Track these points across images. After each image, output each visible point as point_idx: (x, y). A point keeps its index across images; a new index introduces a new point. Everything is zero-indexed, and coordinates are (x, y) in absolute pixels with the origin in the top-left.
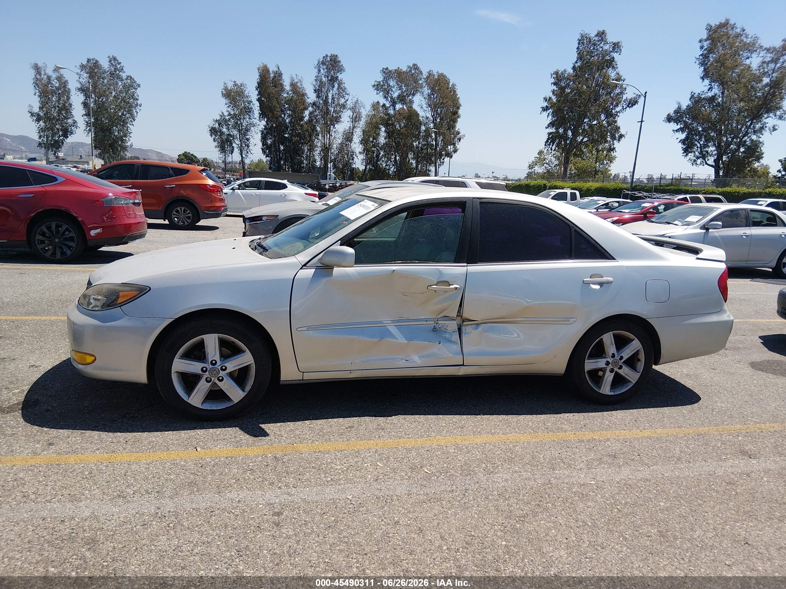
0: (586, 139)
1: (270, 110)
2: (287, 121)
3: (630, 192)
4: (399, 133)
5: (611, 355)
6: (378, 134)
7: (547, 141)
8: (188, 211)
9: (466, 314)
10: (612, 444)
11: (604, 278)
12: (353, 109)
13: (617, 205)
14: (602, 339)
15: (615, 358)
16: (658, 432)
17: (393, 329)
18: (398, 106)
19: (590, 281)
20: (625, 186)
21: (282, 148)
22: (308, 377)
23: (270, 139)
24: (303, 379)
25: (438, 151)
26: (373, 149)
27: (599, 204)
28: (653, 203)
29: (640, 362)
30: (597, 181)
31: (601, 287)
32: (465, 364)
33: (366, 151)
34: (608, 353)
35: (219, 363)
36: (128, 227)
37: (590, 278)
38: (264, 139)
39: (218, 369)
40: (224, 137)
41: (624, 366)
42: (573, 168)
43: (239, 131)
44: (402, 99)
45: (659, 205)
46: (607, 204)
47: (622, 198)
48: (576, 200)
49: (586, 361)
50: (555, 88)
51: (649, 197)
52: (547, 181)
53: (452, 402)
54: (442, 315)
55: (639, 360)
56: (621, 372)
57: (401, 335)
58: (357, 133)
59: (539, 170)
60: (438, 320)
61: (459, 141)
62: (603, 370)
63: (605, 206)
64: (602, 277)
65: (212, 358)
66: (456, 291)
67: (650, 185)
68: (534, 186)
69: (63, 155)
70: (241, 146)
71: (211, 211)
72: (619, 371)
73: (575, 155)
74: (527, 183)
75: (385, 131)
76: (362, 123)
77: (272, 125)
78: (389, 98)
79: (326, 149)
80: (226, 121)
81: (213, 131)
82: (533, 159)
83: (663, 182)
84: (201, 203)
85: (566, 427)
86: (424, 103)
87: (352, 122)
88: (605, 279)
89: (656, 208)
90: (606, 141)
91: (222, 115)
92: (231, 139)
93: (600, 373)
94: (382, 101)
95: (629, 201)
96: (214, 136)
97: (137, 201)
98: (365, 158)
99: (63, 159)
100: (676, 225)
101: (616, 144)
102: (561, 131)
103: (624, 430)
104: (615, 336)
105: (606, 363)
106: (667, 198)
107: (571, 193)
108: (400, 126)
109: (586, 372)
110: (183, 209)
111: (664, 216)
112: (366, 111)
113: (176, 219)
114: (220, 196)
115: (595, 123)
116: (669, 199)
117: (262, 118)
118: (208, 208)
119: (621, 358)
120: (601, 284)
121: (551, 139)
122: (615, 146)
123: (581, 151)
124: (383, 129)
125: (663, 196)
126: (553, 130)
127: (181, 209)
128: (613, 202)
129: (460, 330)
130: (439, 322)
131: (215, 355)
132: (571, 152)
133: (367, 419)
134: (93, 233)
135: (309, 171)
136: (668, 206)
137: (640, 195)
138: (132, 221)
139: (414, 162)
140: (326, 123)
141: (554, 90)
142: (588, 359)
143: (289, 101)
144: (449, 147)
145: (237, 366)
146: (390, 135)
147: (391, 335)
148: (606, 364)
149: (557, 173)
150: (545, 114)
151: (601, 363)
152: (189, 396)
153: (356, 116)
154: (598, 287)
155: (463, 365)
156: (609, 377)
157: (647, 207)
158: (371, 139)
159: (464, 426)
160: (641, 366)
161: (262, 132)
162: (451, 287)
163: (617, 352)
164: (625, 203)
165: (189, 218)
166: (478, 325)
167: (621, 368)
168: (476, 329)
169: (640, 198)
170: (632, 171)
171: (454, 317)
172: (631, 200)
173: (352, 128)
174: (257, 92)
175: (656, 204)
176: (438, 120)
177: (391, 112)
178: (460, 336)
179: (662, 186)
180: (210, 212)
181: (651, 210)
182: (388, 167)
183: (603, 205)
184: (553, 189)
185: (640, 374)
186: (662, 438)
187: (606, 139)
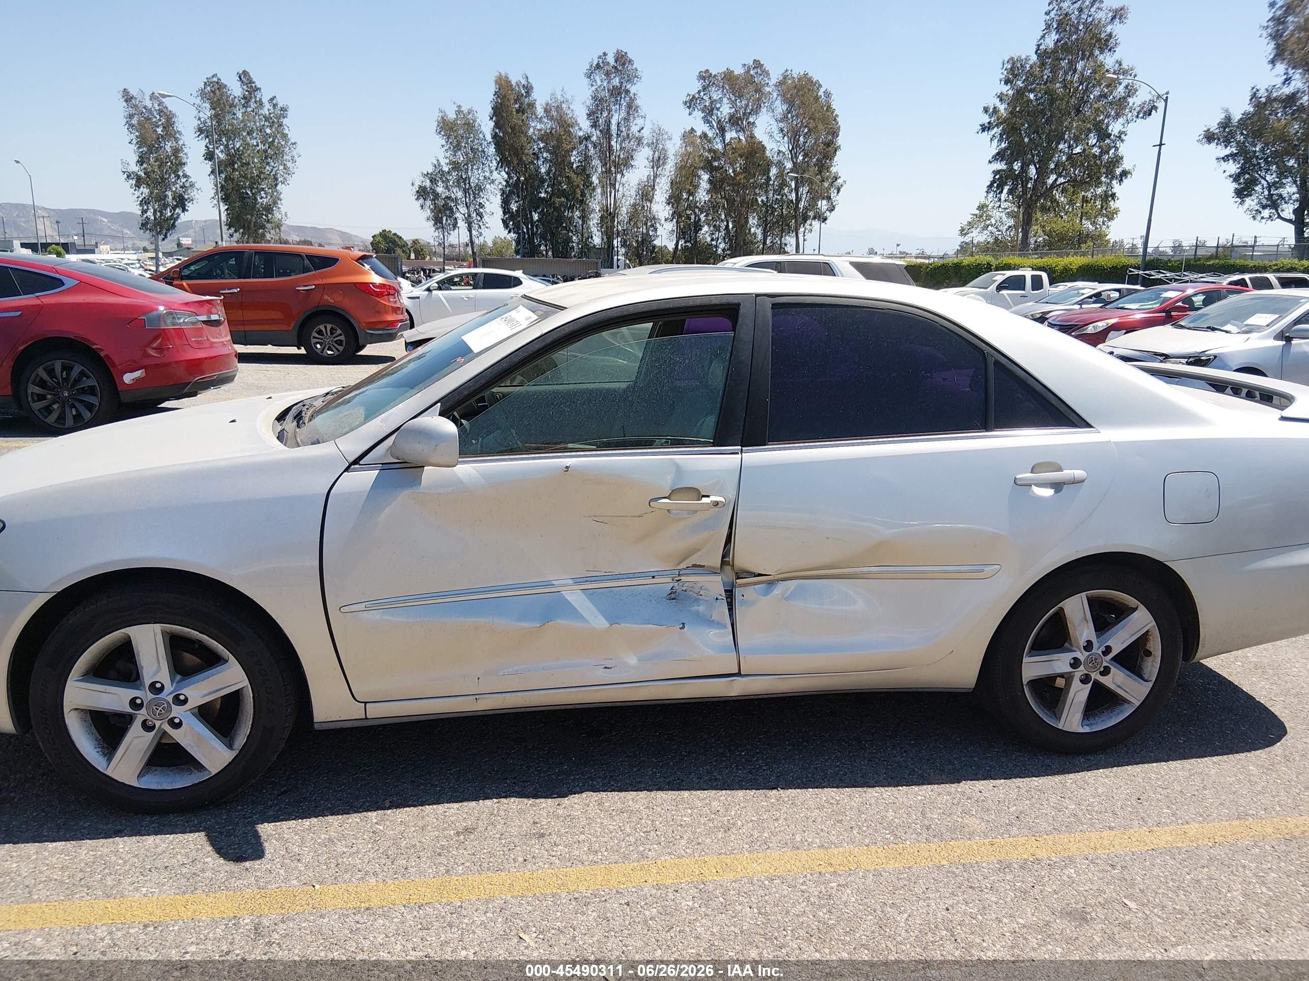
0: (1061, 180)
1: (514, 153)
2: (543, 170)
3: (1141, 272)
4: (733, 182)
5: (1082, 643)
6: (697, 187)
7: (990, 186)
8: (339, 332)
9: (743, 557)
10: (1078, 874)
11: (1065, 472)
12: (654, 145)
13: (1117, 295)
14: (1062, 609)
15: (1093, 651)
16: (1192, 833)
17: (575, 597)
18: (730, 135)
19: (1032, 480)
20: (1132, 261)
21: (536, 217)
22: (377, 712)
23: (516, 202)
24: (366, 718)
25: (801, 210)
26: (689, 212)
27: (1083, 294)
28: (1183, 291)
29: (1150, 659)
30: (1084, 254)
31: (1056, 492)
32: (742, 673)
33: (677, 215)
34: (1076, 639)
35: (169, 687)
36: (196, 365)
37: (1032, 472)
38: (505, 204)
39: (168, 703)
40: (441, 203)
41: (1113, 669)
42: (1040, 232)
43: (465, 191)
44: (734, 121)
45: (1195, 295)
46: (1098, 295)
47: (1128, 284)
48: (1042, 288)
49: (1025, 660)
50: (1005, 89)
51: (1176, 280)
52: (993, 256)
53: (720, 751)
54: (690, 562)
55: (1149, 654)
56: (1106, 681)
57: (594, 609)
58: (661, 185)
59: (978, 236)
60: (679, 575)
61: (838, 192)
62: (1068, 678)
63: (1094, 299)
64: (1060, 470)
65: (152, 677)
66: (716, 509)
67: (1176, 258)
68: (968, 265)
69: (190, 242)
70: (469, 216)
71: (378, 330)
72: (1103, 680)
73: (1045, 210)
74: (956, 261)
75: (710, 181)
76: (669, 169)
77: (518, 178)
78: (714, 122)
79: (608, 216)
80: (442, 173)
81: (422, 193)
82: (969, 218)
83: (1201, 252)
84: (360, 316)
85: (973, 823)
86: (775, 128)
87: (653, 167)
88: (1067, 473)
89: (1188, 300)
90: (1099, 184)
91: (437, 165)
92: (453, 205)
93: (1060, 682)
94: (701, 127)
95: (1138, 287)
96: (421, 201)
97: (214, 317)
98: (675, 228)
99: (188, 248)
100: (1227, 332)
101: (1117, 188)
102: (1017, 166)
103: (1111, 828)
104: (1091, 601)
105: (1072, 662)
106: (1209, 281)
107: (1032, 276)
108: (734, 171)
109: (1025, 682)
110: (329, 327)
111: (1204, 315)
112: (674, 147)
113: (318, 346)
114: (395, 302)
115: (1078, 150)
116: (1212, 282)
117: (502, 167)
118: (373, 325)
119: (1108, 650)
120: (1058, 486)
121: (998, 183)
122: (1114, 190)
123: (1054, 201)
124: (705, 177)
125: (1202, 277)
126: (1001, 166)
127: (326, 327)
128: (1110, 290)
129: (730, 594)
130: (683, 578)
131: (159, 669)
132: (1036, 203)
133: (513, 803)
134: (128, 378)
135: (582, 254)
136: (1211, 297)
137: (1160, 276)
138: (201, 354)
139: (759, 232)
140: (608, 171)
141: (1001, 93)
142: (1030, 655)
143: (545, 137)
144: (819, 203)
145: (211, 693)
146: (715, 186)
147: (571, 611)
148: (1071, 665)
149: (1011, 242)
150: (986, 136)
151: (1059, 663)
152: (109, 760)
153: (659, 158)
154: (1048, 492)
155: (739, 674)
156: (1079, 694)
157: (1171, 298)
158: (685, 196)
159: (734, 824)
160: (1152, 666)
161: (503, 192)
162: (705, 500)
163: (1098, 637)
164: (1130, 292)
165: (340, 343)
166: (771, 583)
167: (1106, 672)
168: (767, 592)
169: (1160, 282)
170: (1145, 234)
171: (712, 568)
172: (1142, 286)
173: (652, 178)
174: (492, 124)
175: (1190, 292)
176: (801, 158)
177: (719, 146)
178: (731, 610)
179: (1199, 259)
180: (376, 332)
181: (1180, 304)
182: (714, 243)
183: (1090, 297)
184: (1002, 270)
185: (1150, 685)
186: (1199, 852)
187: (1099, 178)
